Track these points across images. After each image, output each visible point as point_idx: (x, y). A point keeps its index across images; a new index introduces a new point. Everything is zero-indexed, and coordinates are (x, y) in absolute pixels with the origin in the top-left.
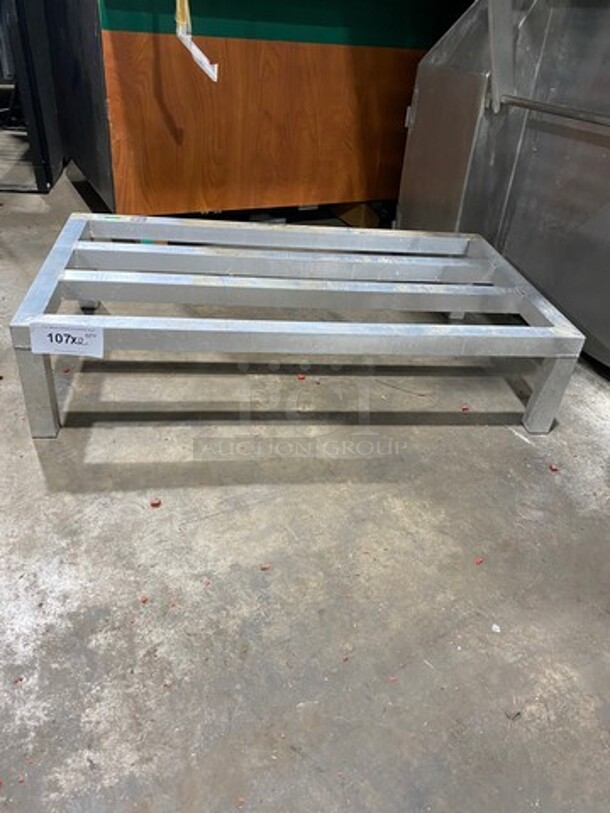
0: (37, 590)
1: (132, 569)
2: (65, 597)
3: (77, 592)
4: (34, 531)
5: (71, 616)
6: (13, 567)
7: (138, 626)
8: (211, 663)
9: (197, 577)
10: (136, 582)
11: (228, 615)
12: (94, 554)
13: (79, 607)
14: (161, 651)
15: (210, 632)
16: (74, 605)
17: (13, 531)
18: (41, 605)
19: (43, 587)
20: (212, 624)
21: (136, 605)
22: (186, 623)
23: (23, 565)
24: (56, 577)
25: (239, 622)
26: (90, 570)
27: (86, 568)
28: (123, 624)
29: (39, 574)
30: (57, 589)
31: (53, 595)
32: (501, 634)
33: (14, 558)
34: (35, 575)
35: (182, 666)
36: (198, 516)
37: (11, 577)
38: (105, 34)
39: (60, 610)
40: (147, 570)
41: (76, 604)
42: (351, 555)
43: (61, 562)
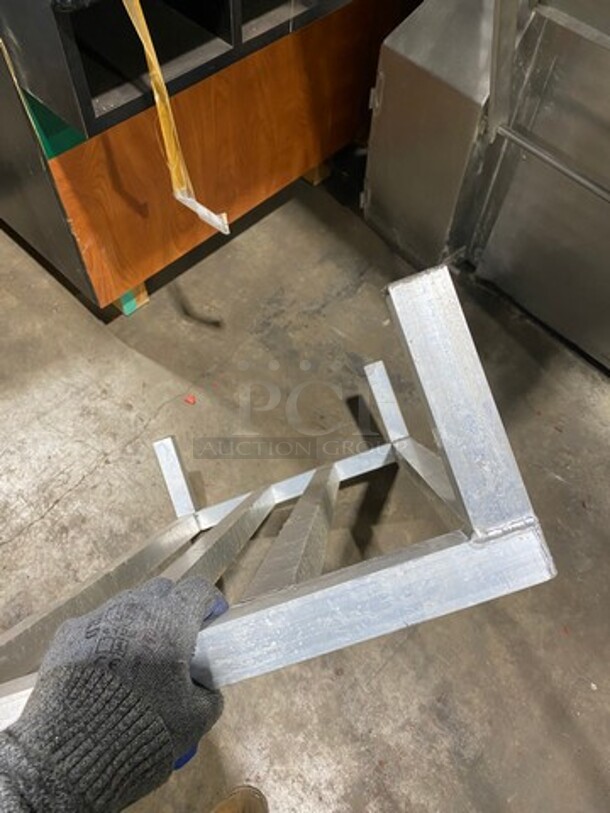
0: (310, 789)
1: (358, 740)
2: (331, 785)
3: (336, 778)
4: (275, 738)
5: (345, 798)
6: (282, 775)
7: (389, 787)
8: (446, 794)
9: (402, 728)
10: (367, 750)
11: (438, 752)
12: (327, 739)
13: (345, 789)
14: (413, 798)
15: (433, 770)
16: (340, 788)
17: (260, 744)
18: (320, 799)
19: (312, 784)
20: (432, 763)
21: (377, 770)
22: (416, 770)
23: (288, 772)
24: (315, 771)
25: (446, 753)
26: (333, 755)
27: (329, 753)
28: (379, 790)
29: (302, 773)
30: (322, 781)
31: (323, 787)
32: (599, 690)
33: (277, 767)
34: (301, 776)
35: (431, 804)
36: (374, 670)
37: (287, 785)
38: (53, 162)
39: (335, 797)
40: (368, 737)
41: (341, 787)
42: (488, 663)
43: (310, 757)
